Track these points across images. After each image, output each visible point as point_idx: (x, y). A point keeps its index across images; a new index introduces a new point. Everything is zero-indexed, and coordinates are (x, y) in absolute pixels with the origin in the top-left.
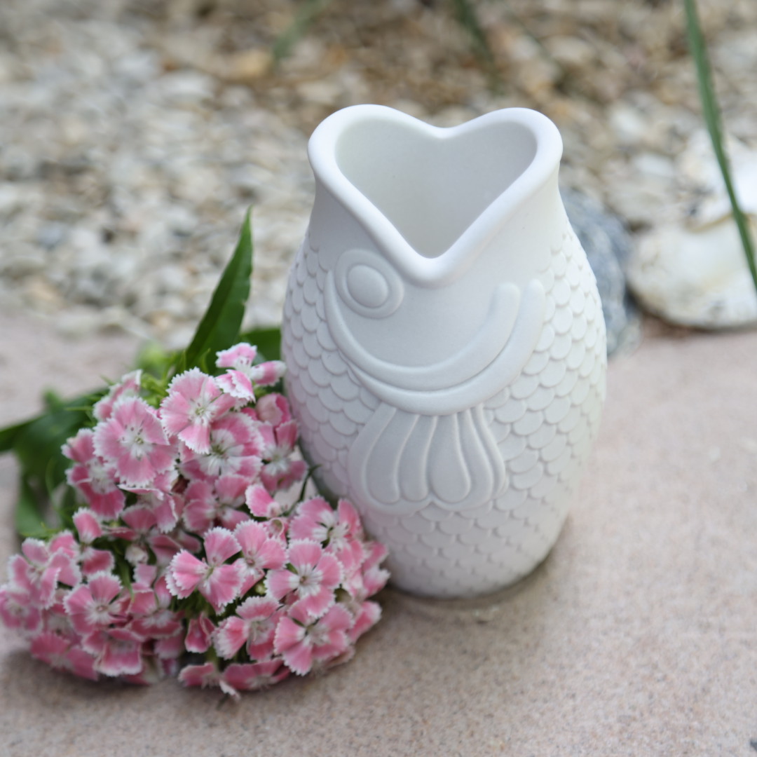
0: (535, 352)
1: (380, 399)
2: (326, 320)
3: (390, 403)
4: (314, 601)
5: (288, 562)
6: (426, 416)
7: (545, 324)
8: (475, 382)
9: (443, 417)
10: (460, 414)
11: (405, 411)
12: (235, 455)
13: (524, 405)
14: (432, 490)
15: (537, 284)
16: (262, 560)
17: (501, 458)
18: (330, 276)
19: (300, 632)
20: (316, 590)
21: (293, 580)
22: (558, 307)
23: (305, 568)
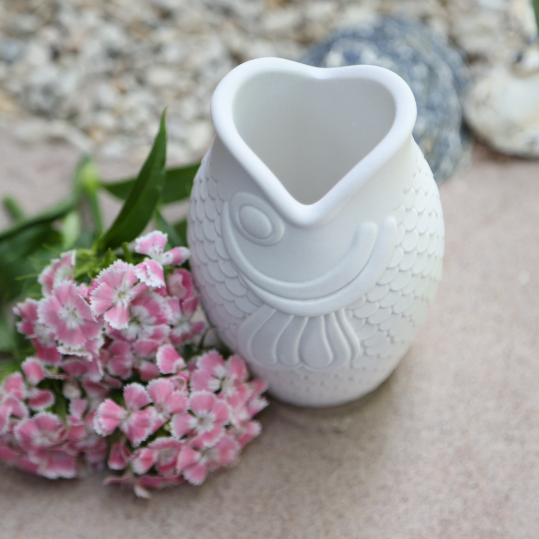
0: (388, 268)
1: (262, 302)
2: (222, 236)
3: (271, 306)
4: (209, 435)
5: (189, 408)
6: (299, 318)
7: (396, 247)
8: (338, 295)
9: (313, 319)
10: (327, 316)
11: (283, 313)
12: (150, 325)
13: (377, 305)
14: (302, 359)
15: (392, 220)
16: (169, 408)
17: (357, 340)
18: (226, 205)
19: (197, 456)
20: (210, 427)
21: (192, 422)
22: (407, 232)
23: (201, 412)
